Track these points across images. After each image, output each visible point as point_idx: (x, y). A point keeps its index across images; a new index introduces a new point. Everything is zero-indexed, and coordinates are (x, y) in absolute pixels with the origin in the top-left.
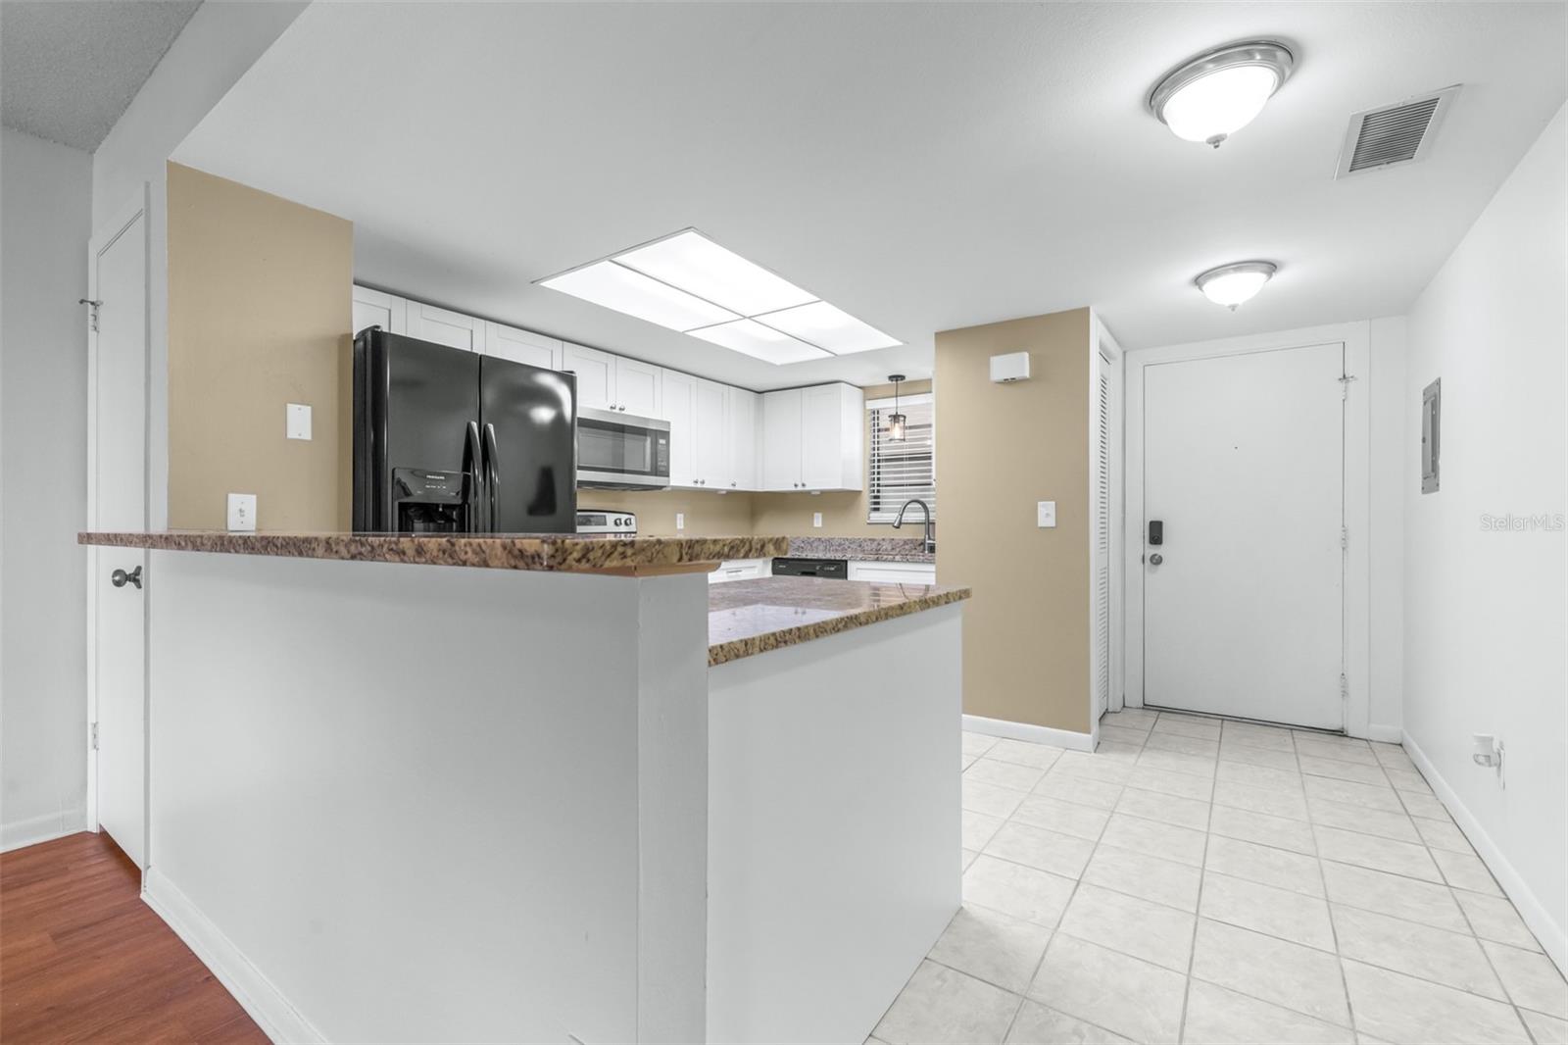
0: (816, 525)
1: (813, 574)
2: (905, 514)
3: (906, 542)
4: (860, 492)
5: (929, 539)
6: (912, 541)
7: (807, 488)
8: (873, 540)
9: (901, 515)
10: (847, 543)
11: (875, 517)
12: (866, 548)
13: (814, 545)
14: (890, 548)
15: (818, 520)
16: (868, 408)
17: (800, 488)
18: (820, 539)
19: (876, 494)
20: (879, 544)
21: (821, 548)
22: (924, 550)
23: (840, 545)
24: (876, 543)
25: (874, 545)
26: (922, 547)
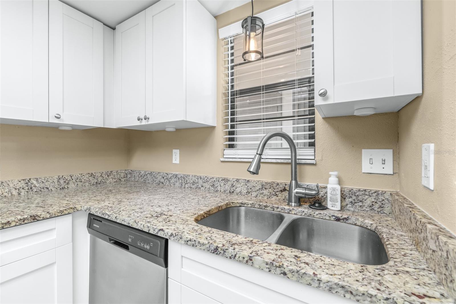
0: (174, 162)
1: (125, 247)
2: (265, 151)
3: (263, 187)
4: (214, 127)
5: (298, 186)
6: (271, 185)
7: (151, 122)
8: (226, 180)
9: (260, 155)
10: (200, 182)
11: (230, 153)
12: (219, 188)
13: (172, 181)
14: (245, 191)
15: (176, 156)
16: (221, 36)
17: (144, 123)
18: (176, 175)
19: (230, 130)
20: (233, 186)
21: (177, 184)
22: (290, 201)
23: (194, 183)
24: (229, 183)
25: (228, 187)
26: (286, 194)
